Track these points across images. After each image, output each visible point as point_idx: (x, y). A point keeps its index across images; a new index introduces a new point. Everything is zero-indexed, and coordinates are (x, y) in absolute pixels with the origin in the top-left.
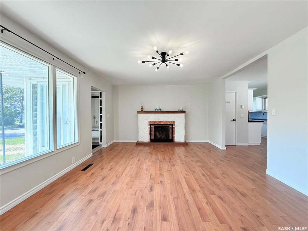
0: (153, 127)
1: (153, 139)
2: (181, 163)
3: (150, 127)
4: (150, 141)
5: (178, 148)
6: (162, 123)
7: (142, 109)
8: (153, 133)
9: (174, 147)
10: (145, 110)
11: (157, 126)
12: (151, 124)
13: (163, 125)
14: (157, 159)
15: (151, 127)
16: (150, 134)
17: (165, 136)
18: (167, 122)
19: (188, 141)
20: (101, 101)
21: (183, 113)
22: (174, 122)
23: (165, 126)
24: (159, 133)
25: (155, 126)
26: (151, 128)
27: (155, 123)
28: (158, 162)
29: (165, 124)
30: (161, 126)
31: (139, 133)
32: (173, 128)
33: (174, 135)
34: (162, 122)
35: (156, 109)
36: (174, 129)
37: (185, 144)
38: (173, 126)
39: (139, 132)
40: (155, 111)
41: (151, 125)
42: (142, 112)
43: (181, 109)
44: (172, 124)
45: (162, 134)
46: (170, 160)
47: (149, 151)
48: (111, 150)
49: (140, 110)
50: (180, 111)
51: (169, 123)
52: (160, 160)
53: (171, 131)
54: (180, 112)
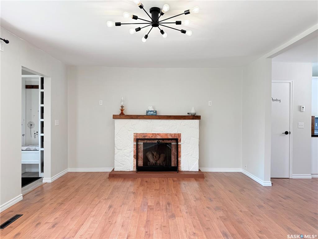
0: (141, 143)
1: (142, 165)
2: (187, 212)
3: (136, 143)
4: (135, 170)
5: (186, 183)
6: (159, 137)
7: (122, 110)
8: (141, 154)
9: (179, 181)
10: (128, 112)
11: (148, 142)
12: (138, 138)
13: (161, 141)
14: (144, 205)
15: (139, 143)
16: (137, 157)
17: (164, 161)
18: (166, 134)
19: (204, 170)
20: (42, 94)
21: (196, 119)
22: (179, 135)
23: (163, 142)
24: (153, 155)
25: (145, 141)
26: (137, 145)
27: (145, 136)
28: (146, 210)
29: (163, 139)
30: (156, 141)
31: (116, 155)
32: (177, 147)
33: (179, 159)
34: (158, 134)
35: (147, 112)
36: (179, 148)
37: (199, 176)
38: (177, 142)
39: (115, 153)
40: (147, 115)
41: (137, 140)
42: (122, 115)
43: (193, 111)
44: (176, 140)
45: (157, 156)
46: (167, 206)
47: (132, 189)
48: (59, 188)
49: (118, 112)
50: (192, 115)
51: (170, 137)
52: (151, 206)
53: (174, 151)
54: (191, 117)
